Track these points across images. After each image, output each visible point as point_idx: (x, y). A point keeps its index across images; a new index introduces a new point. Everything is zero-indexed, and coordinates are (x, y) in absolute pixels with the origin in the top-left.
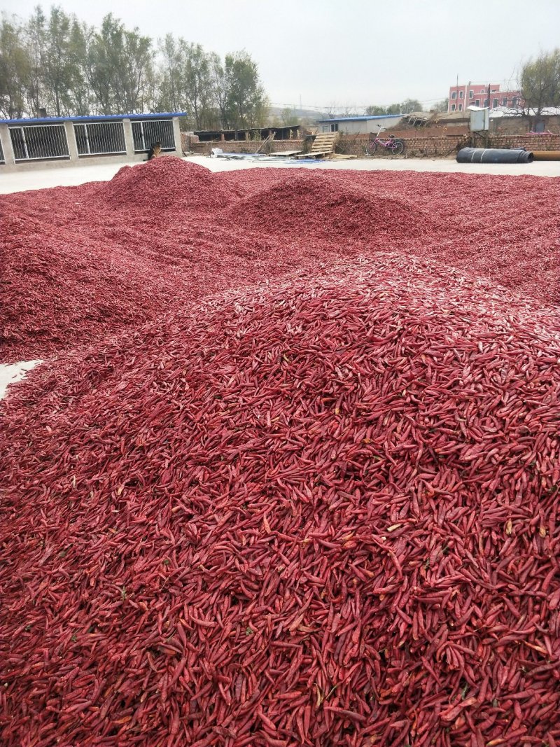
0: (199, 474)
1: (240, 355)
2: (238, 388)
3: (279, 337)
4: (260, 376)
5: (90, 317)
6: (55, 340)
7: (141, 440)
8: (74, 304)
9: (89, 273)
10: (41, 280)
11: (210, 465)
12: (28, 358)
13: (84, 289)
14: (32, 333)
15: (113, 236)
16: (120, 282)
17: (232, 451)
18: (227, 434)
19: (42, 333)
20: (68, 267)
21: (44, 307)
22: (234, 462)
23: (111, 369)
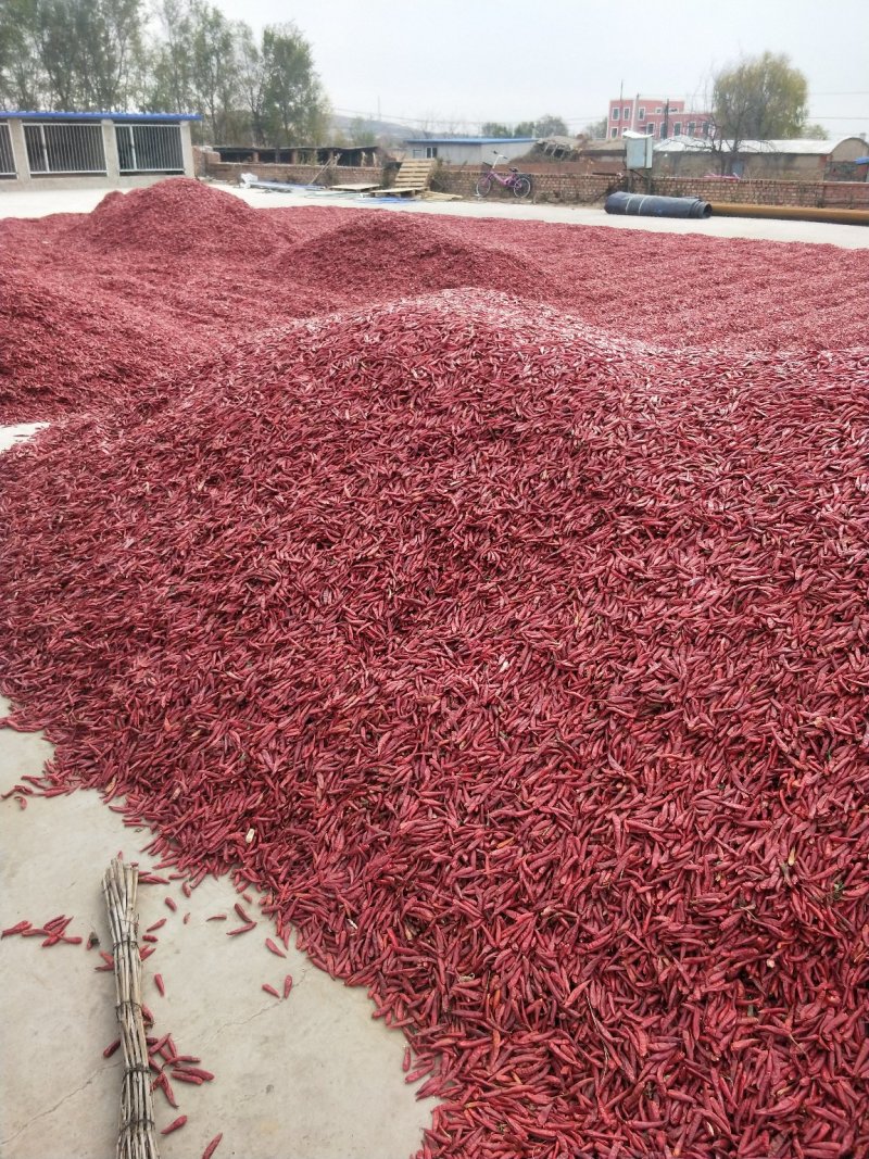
0: (281, 462)
1: (316, 367)
2: (317, 393)
3: (355, 347)
4: (337, 381)
5: (104, 376)
6: (63, 401)
7: (218, 444)
8: (81, 357)
9: (98, 322)
10: (35, 326)
11: (293, 455)
12: (30, 419)
13: (94, 342)
14: (32, 391)
15: (111, 286)
16: (140, 336)
17: (312, 442)
18: (306, 430)
19: (45, 391)
20: (70, 313)
21: (45, 359)
22: (315, 450)
23: (165, 401)
